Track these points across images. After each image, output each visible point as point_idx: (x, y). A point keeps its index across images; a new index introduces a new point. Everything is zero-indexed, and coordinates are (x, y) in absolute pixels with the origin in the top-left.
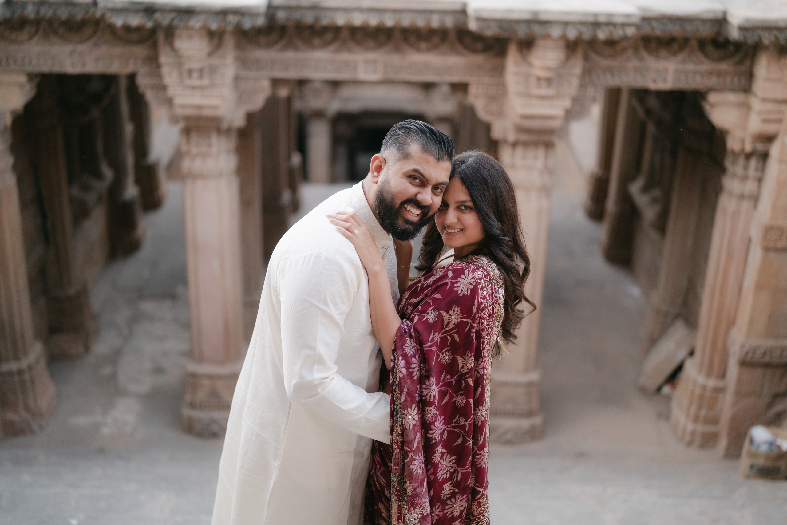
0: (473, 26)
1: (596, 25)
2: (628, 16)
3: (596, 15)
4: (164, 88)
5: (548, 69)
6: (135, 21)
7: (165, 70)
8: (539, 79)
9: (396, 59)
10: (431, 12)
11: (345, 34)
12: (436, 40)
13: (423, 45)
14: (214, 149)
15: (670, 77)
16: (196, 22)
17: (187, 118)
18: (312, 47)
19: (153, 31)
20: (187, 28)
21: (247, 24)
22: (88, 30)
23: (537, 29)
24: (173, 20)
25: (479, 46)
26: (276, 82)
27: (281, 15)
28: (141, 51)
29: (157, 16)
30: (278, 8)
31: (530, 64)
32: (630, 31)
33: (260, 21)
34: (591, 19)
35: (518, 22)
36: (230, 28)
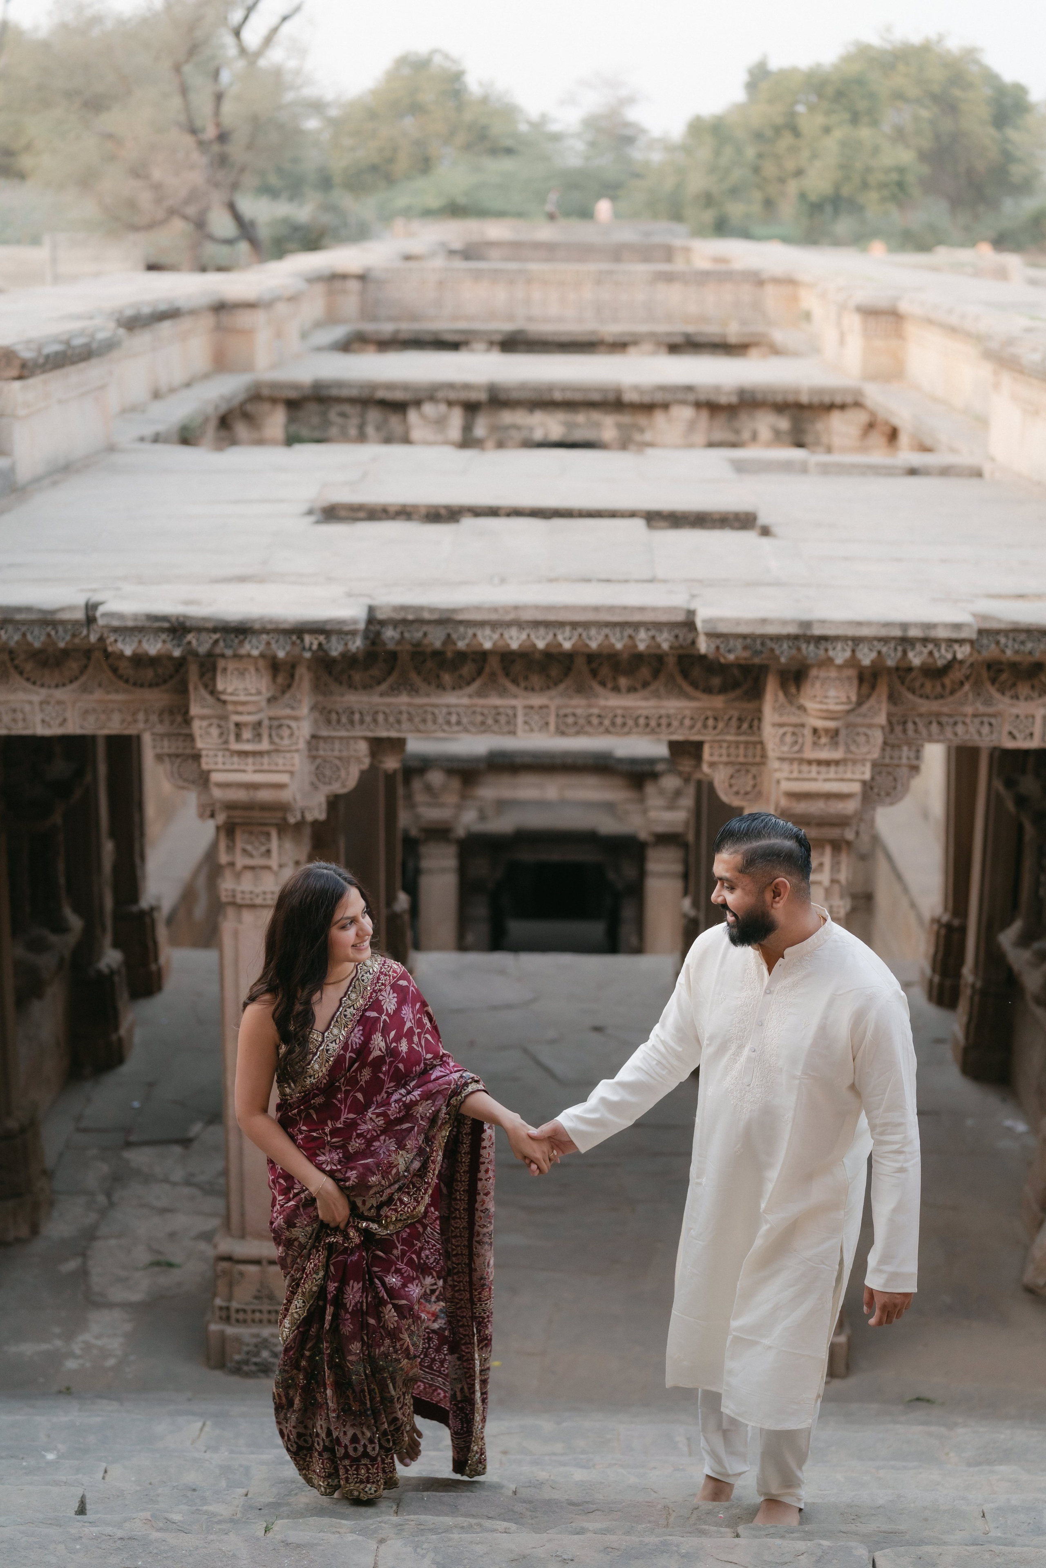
0: (703, 646)
1: (906, 642)
2: (957, 626)
3: (905, 626)
4: (196, 757)
5: (830, 716)
6: (153, 647)
7: (197, 726)
8: (815, 731)
9: (578, 705)
10: (636, 626)
11: (494, 663)
12: (645, 672)
13: (623, 682)
14: (274, 862)
15: (1038, 729)
16: (252, 648)
17: (230, 806)
18: (441, 687)
19: (180, 664)
20: (237, 656)
21: (336, 649)
22: (74, 666)
23: (809, 651)
24: (216, 642)
25: (716, 681)
26: (378, 746)
27: (389, 633)
28: (158, 698)
29: (190, 637)
30: (383, 623)
31: (802, 708)
32: (962, 652)
33: (357, 644)
34: (898, 633)
35: (778, 638)
36: (308, 655)
